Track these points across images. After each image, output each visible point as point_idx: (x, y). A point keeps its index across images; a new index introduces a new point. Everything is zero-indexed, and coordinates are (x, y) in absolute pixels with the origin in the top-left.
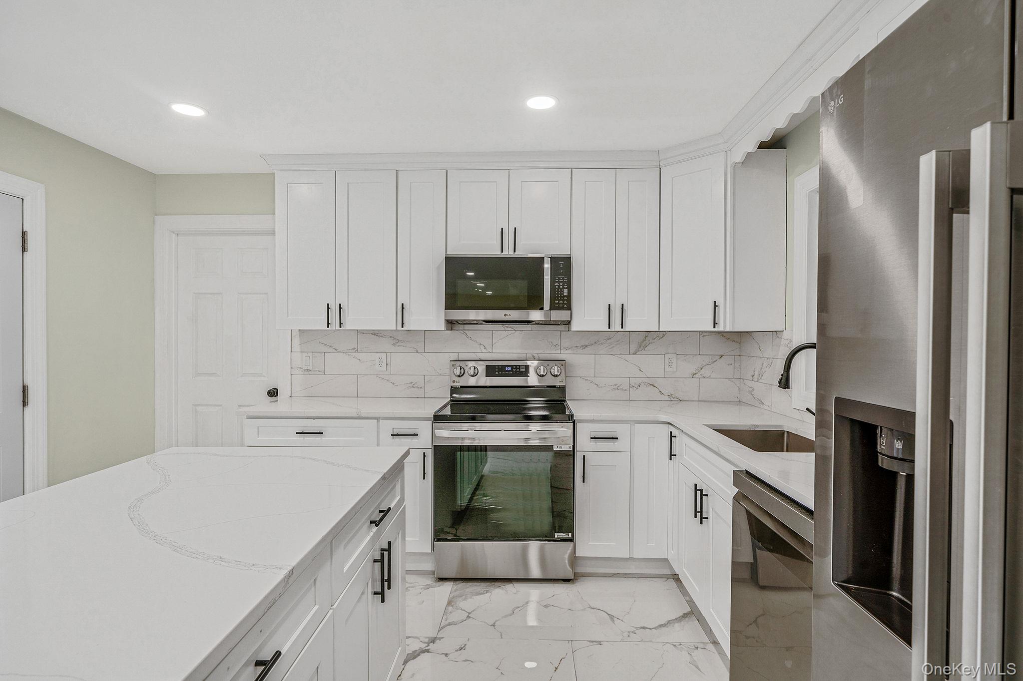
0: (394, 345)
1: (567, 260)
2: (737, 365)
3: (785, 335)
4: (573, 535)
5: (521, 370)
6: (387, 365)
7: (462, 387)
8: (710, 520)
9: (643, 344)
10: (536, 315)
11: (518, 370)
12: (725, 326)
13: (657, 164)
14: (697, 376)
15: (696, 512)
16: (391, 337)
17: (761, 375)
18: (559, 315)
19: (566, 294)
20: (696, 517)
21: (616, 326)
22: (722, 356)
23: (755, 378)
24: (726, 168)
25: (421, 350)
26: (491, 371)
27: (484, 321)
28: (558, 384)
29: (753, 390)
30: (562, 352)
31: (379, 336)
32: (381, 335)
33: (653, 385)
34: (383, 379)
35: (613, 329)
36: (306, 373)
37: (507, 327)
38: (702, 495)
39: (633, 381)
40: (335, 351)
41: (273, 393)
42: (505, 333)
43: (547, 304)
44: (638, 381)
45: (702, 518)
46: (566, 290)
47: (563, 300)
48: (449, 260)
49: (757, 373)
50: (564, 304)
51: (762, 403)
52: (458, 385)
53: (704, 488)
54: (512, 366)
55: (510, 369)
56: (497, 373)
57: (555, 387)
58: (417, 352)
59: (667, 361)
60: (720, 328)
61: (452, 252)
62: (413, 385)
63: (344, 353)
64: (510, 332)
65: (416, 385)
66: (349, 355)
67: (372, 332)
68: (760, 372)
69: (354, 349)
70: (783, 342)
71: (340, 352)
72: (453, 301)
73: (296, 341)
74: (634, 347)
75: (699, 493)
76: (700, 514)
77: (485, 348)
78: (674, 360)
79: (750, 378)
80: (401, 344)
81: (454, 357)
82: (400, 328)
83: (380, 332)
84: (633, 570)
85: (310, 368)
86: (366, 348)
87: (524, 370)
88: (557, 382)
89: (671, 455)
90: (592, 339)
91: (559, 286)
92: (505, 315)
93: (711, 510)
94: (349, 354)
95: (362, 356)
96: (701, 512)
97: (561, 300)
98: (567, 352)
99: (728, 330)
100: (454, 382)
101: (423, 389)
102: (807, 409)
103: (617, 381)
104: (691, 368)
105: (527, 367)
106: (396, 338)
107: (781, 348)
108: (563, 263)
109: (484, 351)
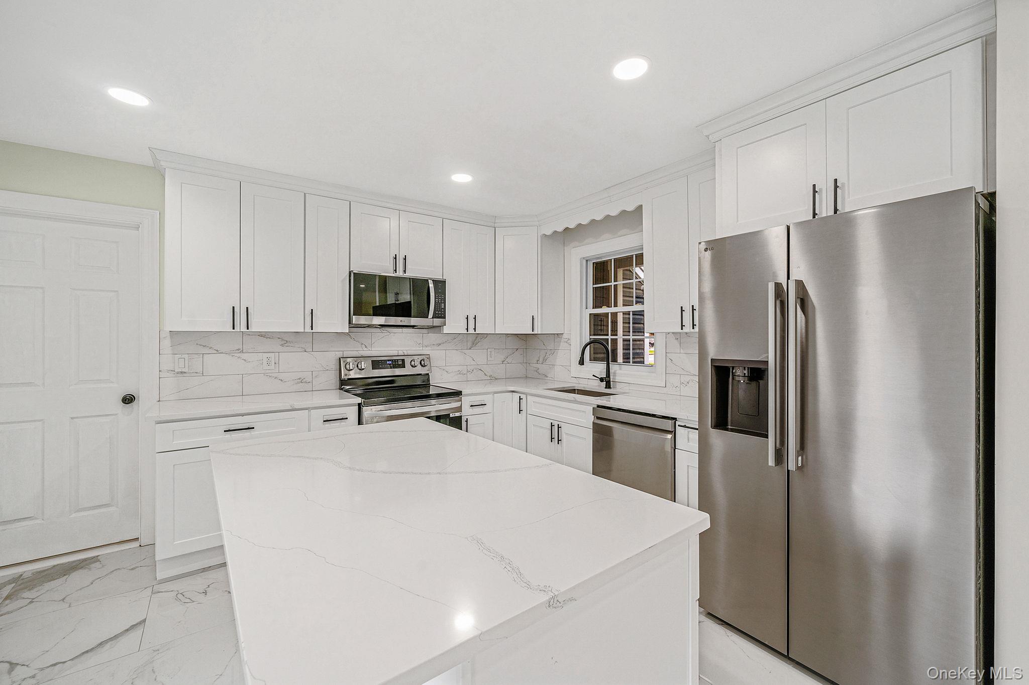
0: (282, 345)
1: (443, 283)
2: (525, 354)
3: (565, 336)
5: (399, 363)
6: (275, 363)
7: (349, 379)
9: (475, 342)
11: (397, 363)
12: (538, 331)
13: (493, 225)
14: (504, 362)
15: (552, 439)
16: (279, 338)
17: (545, 360)
18: (437, 322)
19: (443, 307)
20: (552, 441)
21: (471, 331)
24: (537, 236)
25: (310, 349)
26: (377, 364)
27: (380, 325)
28: (423, 372)
29: (539, 369)
31: (267, 338)
32: (268, 336)
33: (481, 370)
34: (270, 376)
35: (469, 332)
36: (179, 375)
37: (384, 330)
38: (558, 428)
40: (215, 352)
41: (129, 399)
42: (383, 335)
43: (431, 314)
44: (470, 368)
45: (558, 441)
46: (443, 304)
47: (441, 311)
48: (356, 278)
49: (541, 360)
50: (441, 314)
51: (547, 376)
53: (558, 423)
54: (391, 361)
56: (381, 366)
57: (421, 374)
58: (306, 351)
59: (489, 353)
60: (535, 332)
61: (356, 269)
62: (301, 381)
63: (226, 354)
64: (386, 334)
65: (304, 380)
66: (233, 356)
67: (259, 334)
68: (543, 358)
69: (238, 350)
70: (563, 340)
71: (222, 353)
74: (469, 344)
75: (554, 427)
76: (557, 439)
77: (366, 347)
78: (493, 353)
79: (536, 362)
80: (289, 344)
81: (340, 355)
82: (308, 329)
83: (268, 333)
85: (185, 370)
86: (252, 348)
87: (401, 363)
89: (520, 411)
90: (446, 337)
91: (438, 301)
92: (401, 321)
94: (233, 354)
95: (244, 356)
97: (439, 311)
98: (427, 349)
100: (344, 375)
101: (311, 384)
102: (593, 375)
103: (460, 368)
104: (502, 357)
105: (403, 360)
106: (286, 339)
107: (562, 343)
108: (440, 285)
109: (366, 349)
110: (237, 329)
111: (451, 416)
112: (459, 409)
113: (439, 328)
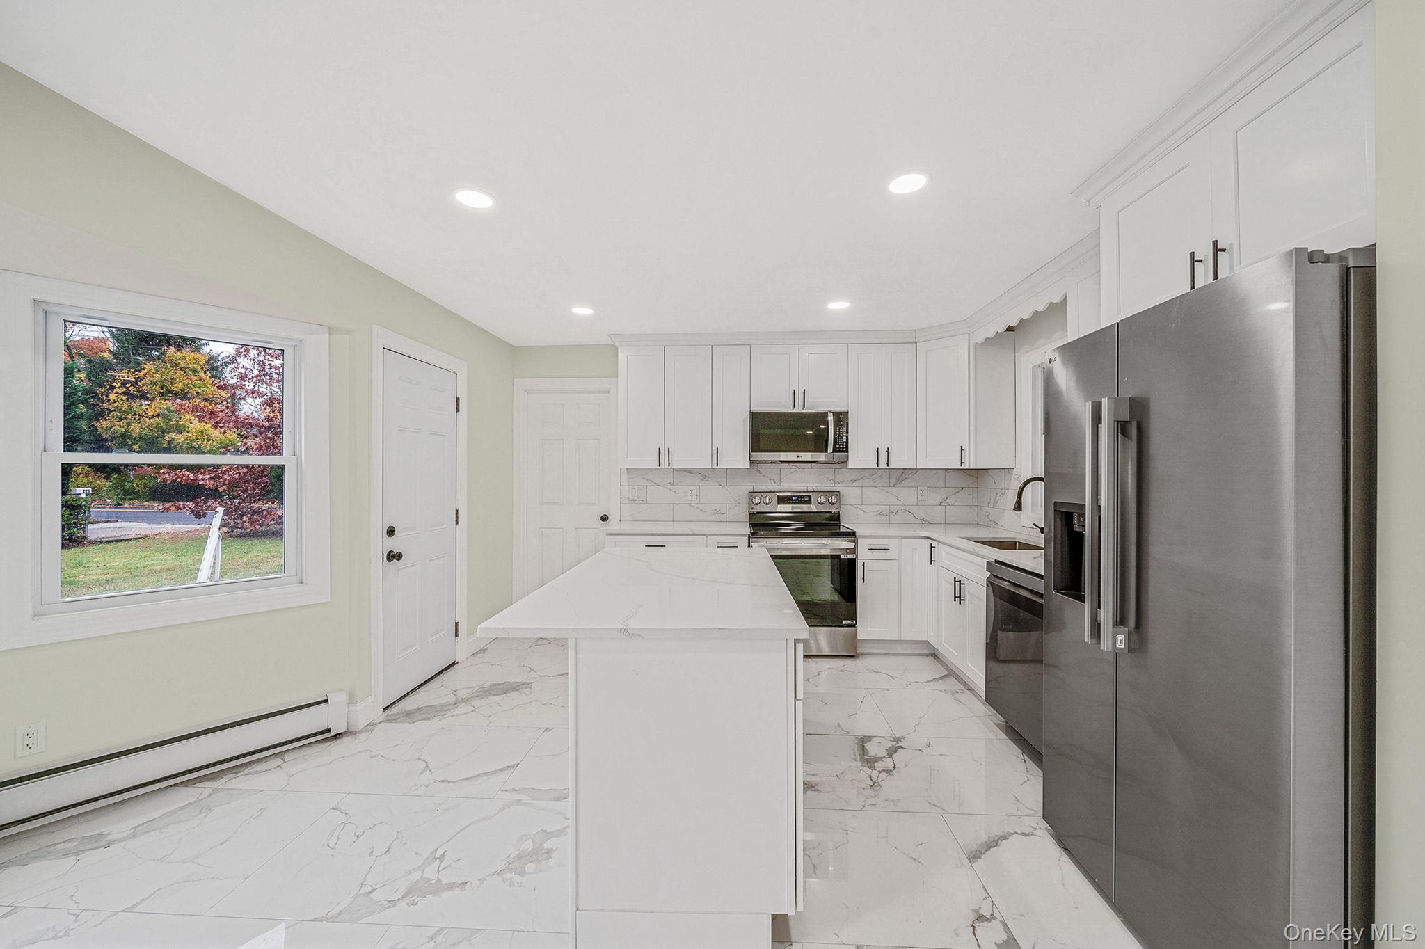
0: (702, 480)
1: (845, 414)
2: (975, 495)
3: (1015, 472)
4: (856, 622)
5: (805, 499)
6: (697, 496)
7: (757, 513)
8: (967, 601)
9: (900, 479)
10: (821, 457)
11: (803, 499)
12: (969, 466)
13: (913, 340)
14: (943, 504)
15: (955, 597)
16: (700, 474)
17: (996, 503)
18: (839, 456)
19: (844, 439)
20: (955, 600)
21: (883, 465)
22: (963, 488)
23: (991, 505)
24: (969, 347)
25: (724, 484)
26: (781, 500)
27: (779, 461)
29: (990, 514)
30: (836, 485)
32: (691, 472)
33: (908, 511)
34: (693, 507)
35: (880, 467)
36: (632, 502)
37: (791, 466)
38: (960, 584)
39: (892, 508)
40: (655, 484)
41: (604, 518)
42: (791, 471)
43: (830, 449)
44: (896, 508)
45: (960, 600)
46: (845, 437)
47: (843, 445)
48: (755, 416)
49: (992, 501)
50: (843, 448)
52: (755, 511)
53: (961, 578)
54: (798, 496)
55: (796, 498)
56: (786, 502)
57: (831, 512)
58: (722, 486)
59: (920, 492)
60: (966, 466)
61: (756, 408)
62: (717, 512)
63: (662, 486)
64: (795, 470)
65: (719, 512)
66: (666, 488)
67: (684, 470)
68: (995, 500)
69: (670, 483)
70: (1013, 477)
72: (757, 445)
73: (625, 477)
74: (893, 481)
75: (957, 583)
76: (959, 598)
77: (775, 482)
78: (925, 492)
79: (986, 505)
80: (708, 479)
81: (750, 489)
82: (715, 466)
83: (691, 469)
84: (899, 650)
85: (636, 498)
86: (679, 482)
87: (807, 499)
88: (833, 510)
89: (931, 561)
90: (863, 473)
91: (839, 434)
92: (798, 456)
93: (967, 593)
95: (676, 489)
96: (960, 597)
97: (841, 445)
98: (839, 485)
99: (971, 468)
100: (752, 509)
101: (726, 515)
102: (1034, 524)
103: (879, 508)
104: (939, 498)
105: (810, 497)
106: (704, 474)
107: (1012, 481)
108: (841, 418)
109: (774, 484)
110: (662, 466)
111: (842, 557)
112: (853, 551)
113: (843, 462)
